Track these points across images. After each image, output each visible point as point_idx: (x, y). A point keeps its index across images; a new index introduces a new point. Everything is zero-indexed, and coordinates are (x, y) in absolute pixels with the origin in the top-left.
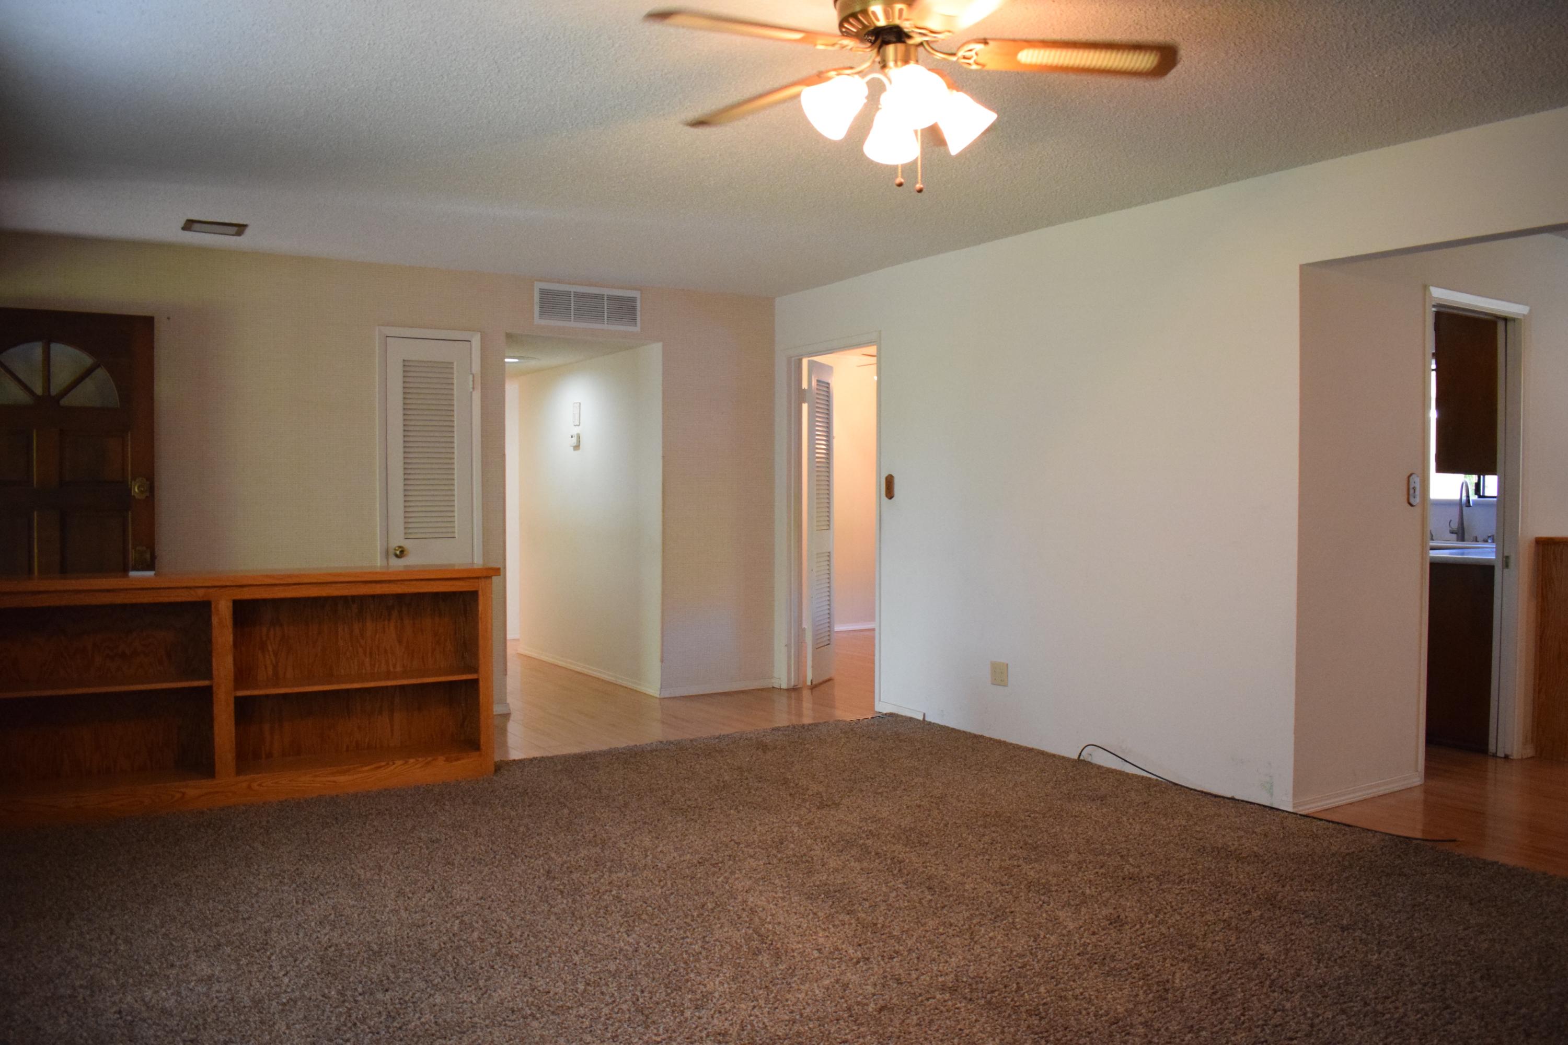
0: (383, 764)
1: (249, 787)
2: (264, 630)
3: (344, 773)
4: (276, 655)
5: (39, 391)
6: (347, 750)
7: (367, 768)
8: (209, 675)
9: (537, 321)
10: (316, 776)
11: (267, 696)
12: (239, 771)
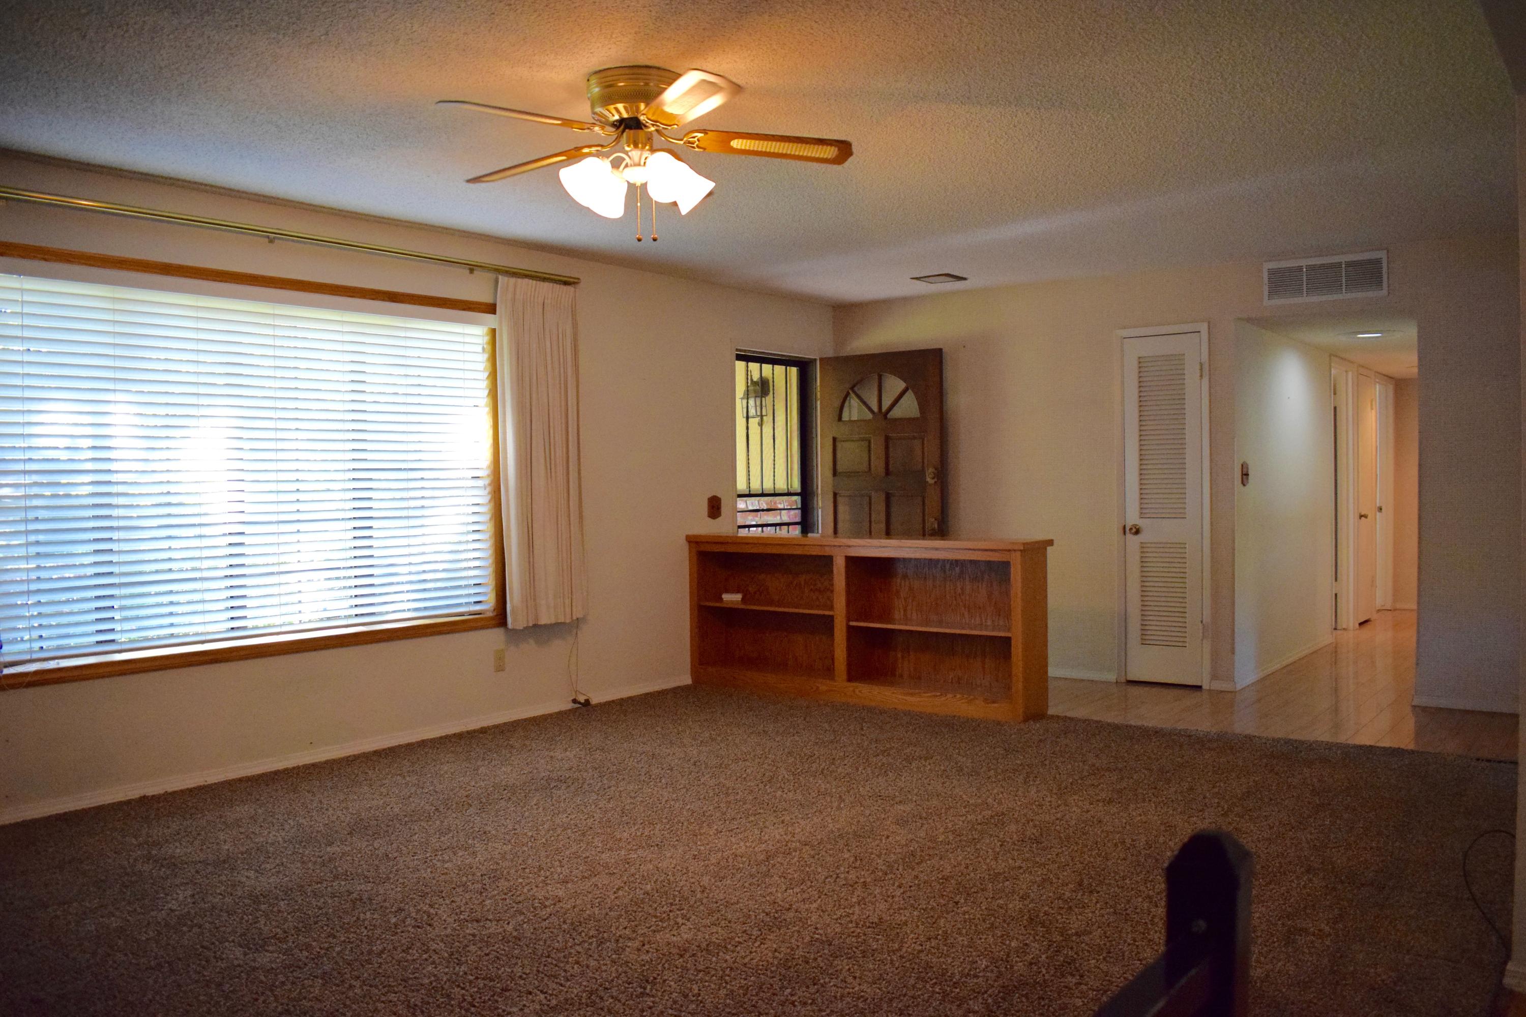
0: (939, 694)
1: (854, 691)
2: (899, 581)
3: (912, 695)
4: (905, 599)
5: (884, 409)
6: (952, 682)
7: (929, 694)
8: (831, 608)
9: (1266, 302)
10: (893, 693)
11: (900, 631)
12: (850, 679)
